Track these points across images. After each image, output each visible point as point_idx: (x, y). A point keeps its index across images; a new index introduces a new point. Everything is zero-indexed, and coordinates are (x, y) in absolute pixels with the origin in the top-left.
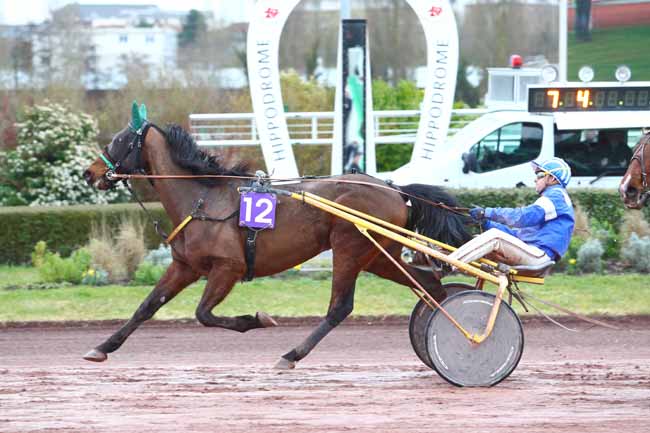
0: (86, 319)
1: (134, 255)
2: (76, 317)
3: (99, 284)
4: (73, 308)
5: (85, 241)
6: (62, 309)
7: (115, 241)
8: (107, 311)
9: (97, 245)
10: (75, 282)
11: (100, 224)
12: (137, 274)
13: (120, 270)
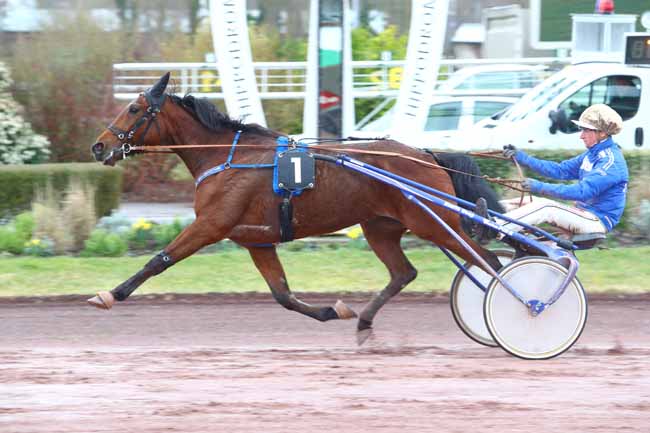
0: (38, 295)
1: (83, 222)
2: (26, 292)
3: (44, 254)
4: (21, 282)
5: (26, 206)
6: (9, 283)
7: (61, 206)
8: (60, 285)
9: (40, 211)
10: (17, 252)
11: (44, 186)
12: (89, 244)
13: (67, 239)
